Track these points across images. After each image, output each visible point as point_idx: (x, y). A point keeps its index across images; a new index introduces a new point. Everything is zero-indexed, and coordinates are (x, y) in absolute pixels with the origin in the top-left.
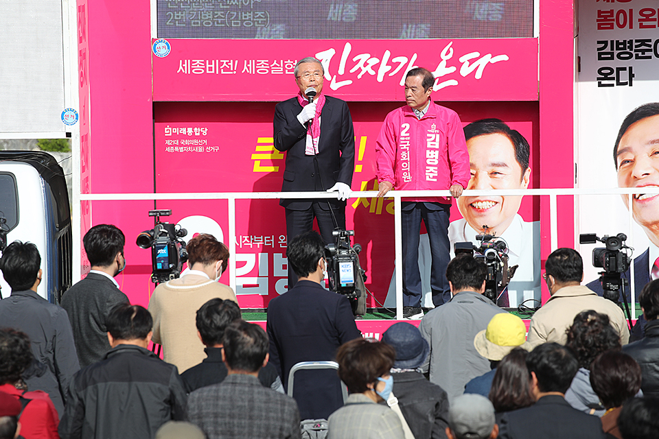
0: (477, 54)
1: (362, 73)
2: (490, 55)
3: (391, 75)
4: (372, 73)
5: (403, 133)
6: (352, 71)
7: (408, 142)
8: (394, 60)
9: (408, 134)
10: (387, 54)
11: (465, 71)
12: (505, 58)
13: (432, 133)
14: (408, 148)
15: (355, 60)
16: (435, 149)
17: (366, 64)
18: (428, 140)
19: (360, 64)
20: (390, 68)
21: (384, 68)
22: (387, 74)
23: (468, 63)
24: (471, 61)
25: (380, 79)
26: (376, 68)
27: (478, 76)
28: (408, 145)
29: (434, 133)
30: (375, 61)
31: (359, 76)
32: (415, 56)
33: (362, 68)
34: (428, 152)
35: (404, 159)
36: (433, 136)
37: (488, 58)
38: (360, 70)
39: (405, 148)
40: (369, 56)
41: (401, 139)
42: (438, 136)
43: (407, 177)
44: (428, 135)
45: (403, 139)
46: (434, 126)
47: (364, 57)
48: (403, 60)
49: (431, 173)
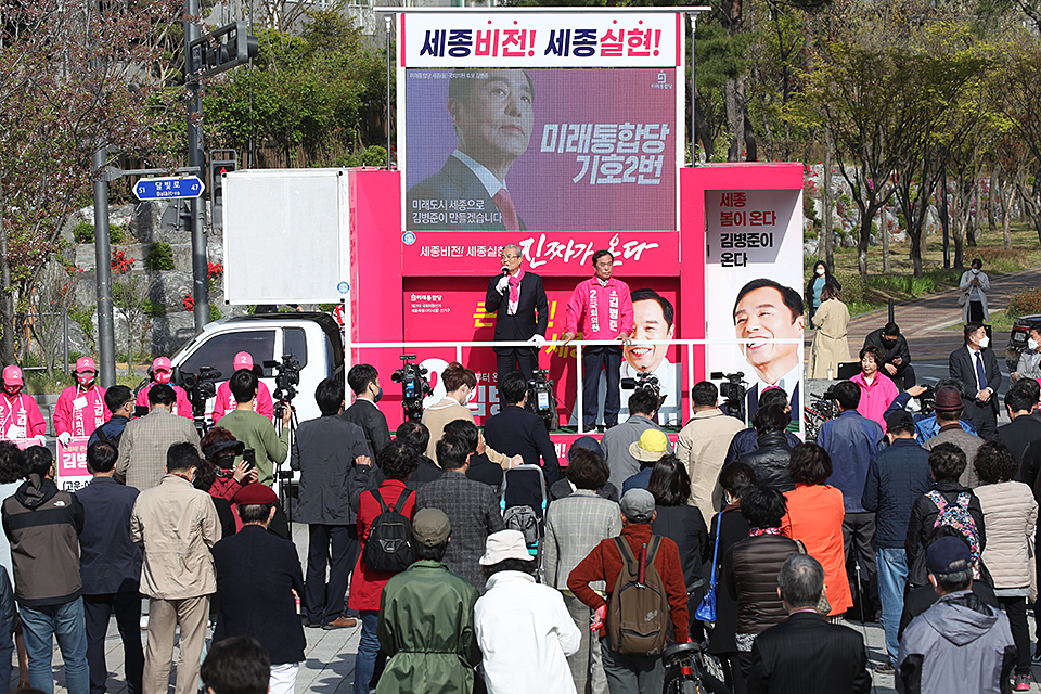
0: (635, 243)
1: (553, 256)
2: (645, 244)
3: (574, 257)
4: (561, 256)
5: (592, 297)
6: (546, 254)
7: (596, 303)
8: (576, 247)
9: (595, 298)
10: (572, 242)
11: (627, 255)
12: (656, 245)
13: (613, 297)
14: (596, 307)
15: (548, 246)
16: (615, 308)
17: (556, 250)
18: (610, 301)
19: (552, 250)
20: (573, 252)
21: (569, 253)
22: (571, 257)
23: (630, 249)
24: (632, 248)
25: (566, 260)
26: (563, 252)
27: (637, 258)
30: (562, 247)
31: (551, 258)
32: (591, 244)
33: (554, 252)
34: (611, 309)
35: (593, 315)
36: (614, 299)
37: (643, 246)
38: (552, 253)
39: (593, 307)
40: (558, 243)
42: (618, 298)
43: (595, 328)
44: (610, 298)
45: (592, 300)
46: (614, 292)
47: (555, 244)
48: (583, 246)
49: (613, 325)
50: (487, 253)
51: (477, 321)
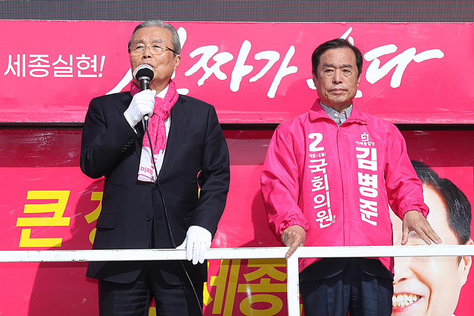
0: (391, 48)
1: (206, 77)
2: (413, 50)
3: (253, 79)
4: (222, 76)
5: (312, 147)
6: (188, 73)
7: (323, 160)
8: (258, 56)
9: (322, 149)
10: (246, 46)
11: (373, 74)
12: (438, 54)
13: (363, 146)
14: (324, 170)
15: (193, 55)
16: (371, 173)
17: (211, 63)
18: (358, 156)
19: (202, 63)
20: (250, 68)
21: (241, 70)
22: (246, 79)
23: (378, 62)
24: (384, 59)
25: (235, 87)
26: (228, 68)
27: (395, 82)
28: (323, 164)
29: (367, 146)
30: (225, 57)
31: (201, 82)
32: (292, 51)
33: (206, 68)
34: (360, 174)
35: (319, 188)
36: (367, 150)
37: (410, 55)
38: (201, 72)
39: (318, 170)
40: (215, 48)
41: (311, 156)
42: (374, 151)
43: (324, 219)
44: (358, 149)
45: (314, 156)
46: (365, 136)
47: (208, 51)
48: (272, 56)
49: (368, 211)
50: (51, 70)
51: (25, 233)
